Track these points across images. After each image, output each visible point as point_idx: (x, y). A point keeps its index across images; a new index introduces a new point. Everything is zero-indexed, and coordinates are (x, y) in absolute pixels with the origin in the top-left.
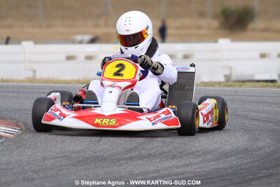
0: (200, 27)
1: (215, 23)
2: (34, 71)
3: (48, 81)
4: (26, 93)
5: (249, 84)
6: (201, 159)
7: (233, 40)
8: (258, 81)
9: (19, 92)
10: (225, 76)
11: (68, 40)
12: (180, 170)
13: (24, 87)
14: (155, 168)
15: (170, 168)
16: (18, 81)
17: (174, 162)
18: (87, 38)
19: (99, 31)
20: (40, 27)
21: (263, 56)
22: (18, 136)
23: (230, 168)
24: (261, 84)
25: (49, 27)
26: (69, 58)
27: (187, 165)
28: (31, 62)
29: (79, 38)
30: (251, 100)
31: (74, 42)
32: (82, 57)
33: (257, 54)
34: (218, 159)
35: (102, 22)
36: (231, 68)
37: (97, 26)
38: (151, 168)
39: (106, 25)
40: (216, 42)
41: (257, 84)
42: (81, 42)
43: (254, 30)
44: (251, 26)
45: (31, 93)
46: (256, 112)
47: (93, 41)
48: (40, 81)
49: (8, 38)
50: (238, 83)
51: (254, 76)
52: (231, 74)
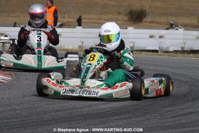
1: (126, 18)
5: (144, 53)
7: (135, 28)
8: (149, 51)
10: (130, 47)
19: (64, 20)
21: (151, 37)
22: (10, 82)
24: (151, 53)
33: (148, 36)
35: (67, 16)
36: (134, 43)
37: (64, 18)
39: (69, 17)
40: (126, 29)
41: (148, 53)
43: (145, 22)
44: (144, 20)
46: (148, 70)
49: (15, 23)
50: (138, 53)
51: (146, 47)
52: (134, 46)
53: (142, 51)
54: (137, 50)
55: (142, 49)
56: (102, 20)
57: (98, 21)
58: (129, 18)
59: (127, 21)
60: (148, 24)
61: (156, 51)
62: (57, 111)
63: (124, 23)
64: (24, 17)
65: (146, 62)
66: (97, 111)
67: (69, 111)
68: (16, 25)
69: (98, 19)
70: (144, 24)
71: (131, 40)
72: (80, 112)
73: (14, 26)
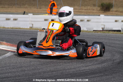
0: (94, 10)
1: (99, 8)
4: (27, 33)
5: (111, 32)
6: (92, 63)
7: (105, 16)
8: (115, 31)
9: (24, 33)
10: (102, 28)
14: (74, 67)
15: (80, 67)
17: (82, 65)
20: (37, 8)
21: (116, 21)
23: (104, 68)
25: (40, 8)
27: (87, 66)
28: (31, 21)
30: (112, 39)
33: (114, 21)
34: (99, 64)
36: (104, 25)
38: (72, 67)
40: (99, 16)
43: (112, 11)
44: (111, 10)
45: (29, 34)
46: (114, 44)
49: (25, 12)
50: (107, 32)
51: (112, 28)
52: (104, 27)
53: (110, 31)
54: (107, 30)
56: (83, 10)
57: (80, 11)
58: (101, 9)
59: (99, 10)
60: (114, 12)
62: (53, 71)
63: (98, 12)
64: (30, 8)
65: (113, 38)
66: (79, 72)
67: (61, 72)
68: (25, 13)
69: (80, 9)
70: (111, 12)
71: (102, 23)
73: (24, 14)
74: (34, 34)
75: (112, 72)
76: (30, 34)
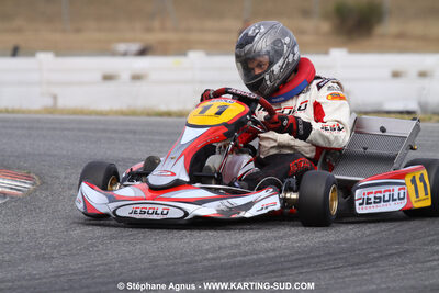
1: (326, 26)
2: (55, 98)
3: (74, 112)
7: (351, 51)
9: (29, 128)
11: (106, 51)
12: (270, 244)
13: (38, 121)
14: (233, 242)
15: (256, 240)
16: (29, 112)
18: (135, 47)
19: (152, 38)
20: (64, 31)
21: (396, 75)
22: (29, 193)
23: (346, 241)
26: (108, 78)
27: (281, 238)
28: (49, 83)
29: (122, 47)
31: (114, 54)
32: (125, 76)
33: (387, 73)
37: (149, 30)
38: (227, 242)
39: (163, 29)
40: (326, 53)
42: (125, 54)
47: (143, 52)
48: (63, 111)
51: (381, 104)
55: (369, 109)
59: (328, 34)
61: (409, 113)
66: (255, 256)
72: (213, 259)
73: (14, 55)
74: (68, 130)
75: (376, 255)
76: (54, 129)
